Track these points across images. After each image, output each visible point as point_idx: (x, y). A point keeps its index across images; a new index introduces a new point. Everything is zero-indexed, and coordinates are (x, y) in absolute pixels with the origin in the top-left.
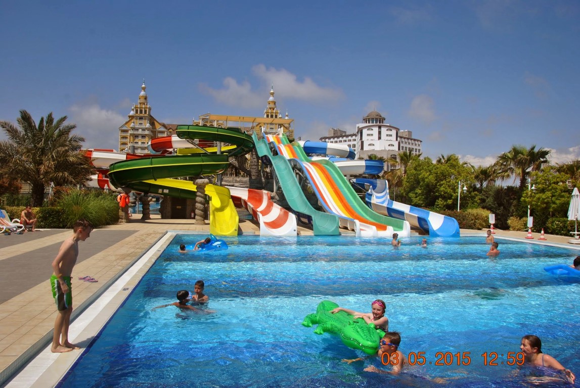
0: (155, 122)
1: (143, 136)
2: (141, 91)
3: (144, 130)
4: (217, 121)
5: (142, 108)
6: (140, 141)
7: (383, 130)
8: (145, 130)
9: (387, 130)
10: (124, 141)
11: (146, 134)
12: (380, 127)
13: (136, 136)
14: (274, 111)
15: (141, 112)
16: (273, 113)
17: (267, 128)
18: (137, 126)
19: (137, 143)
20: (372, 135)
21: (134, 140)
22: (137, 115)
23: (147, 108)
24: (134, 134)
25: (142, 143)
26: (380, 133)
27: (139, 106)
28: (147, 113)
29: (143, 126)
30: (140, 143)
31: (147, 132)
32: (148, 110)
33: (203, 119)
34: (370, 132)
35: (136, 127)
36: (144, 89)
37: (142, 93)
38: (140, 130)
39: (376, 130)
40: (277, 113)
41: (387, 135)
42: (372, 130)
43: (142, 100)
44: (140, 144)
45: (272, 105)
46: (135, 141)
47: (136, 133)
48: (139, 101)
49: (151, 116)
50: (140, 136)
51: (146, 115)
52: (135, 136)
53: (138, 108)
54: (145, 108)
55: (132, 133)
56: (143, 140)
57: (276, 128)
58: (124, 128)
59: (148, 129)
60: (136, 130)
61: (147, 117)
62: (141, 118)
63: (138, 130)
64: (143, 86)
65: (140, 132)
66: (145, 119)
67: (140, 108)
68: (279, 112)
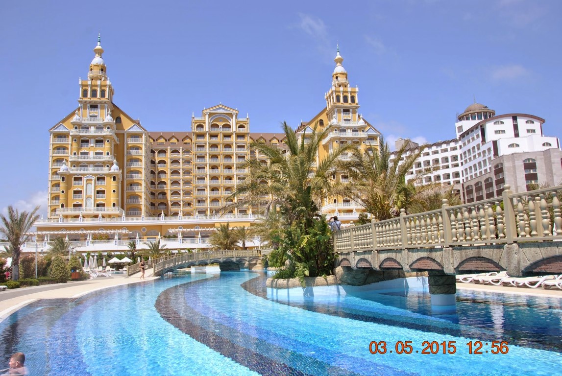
0: (122, 116)
1: (99, 141)
2: (93, 57)
3: (99, 127)
4: (236, 116)
5: (97, 86)
6: (92, 152)
7: (521, 122)
8: (102, 128)
9: (527, 122)
10: (60, 154)
11: (104, 137)
12: (515, 118)
13: (85, 141)
14: (349, 89)
15: (94, 94)
16: (347, 92)
17: (339, 120)
18: (86, 121)
19: (86, 154)
20: (503, 131)
21: (79, 149)
22: (85, 99)
23: (105, 86)
24: (81, 137)
25: (96, 154)
26: (516, 127)
27: (89, 82)
28: (107, 96)
29: (99, 121)
30: (92, 154)
31: (106, 132)
32: (107, 90)
33: (210, 115)
34: (499, 127)
35: (83, 122)
36: (100, 52)
37: (97, 60)
38: (92, 129)
39: (509, 122)
40: (355, 92)
41: (528, 131)
42: (502, 123)
43: (96, 72)
44: (92, 157)
45: (342, 79)
46: (82, 151)
47: (83, 133)
48: (90, 75)
49: (114, 105)
50: (92, 141)
51: (103, 99)
52: (83, 141)
53: (87, 86)
54: (101, 86)
55: (76, 134)
56: (99, 149)
57: (354, 120)
58: (61, 130)
59: (108, 126)
60: (83, 128)
61: (105, 102)
62: (94, 106)
63: (88, 128)
64: (98, 47)
65: (92, 131)
66: (102, 108)
67: (92, 86)
68: (357, 90)
